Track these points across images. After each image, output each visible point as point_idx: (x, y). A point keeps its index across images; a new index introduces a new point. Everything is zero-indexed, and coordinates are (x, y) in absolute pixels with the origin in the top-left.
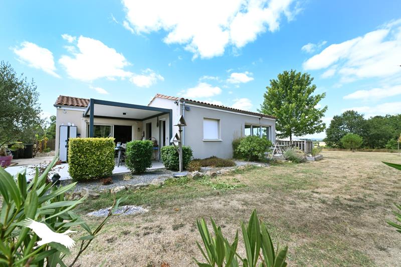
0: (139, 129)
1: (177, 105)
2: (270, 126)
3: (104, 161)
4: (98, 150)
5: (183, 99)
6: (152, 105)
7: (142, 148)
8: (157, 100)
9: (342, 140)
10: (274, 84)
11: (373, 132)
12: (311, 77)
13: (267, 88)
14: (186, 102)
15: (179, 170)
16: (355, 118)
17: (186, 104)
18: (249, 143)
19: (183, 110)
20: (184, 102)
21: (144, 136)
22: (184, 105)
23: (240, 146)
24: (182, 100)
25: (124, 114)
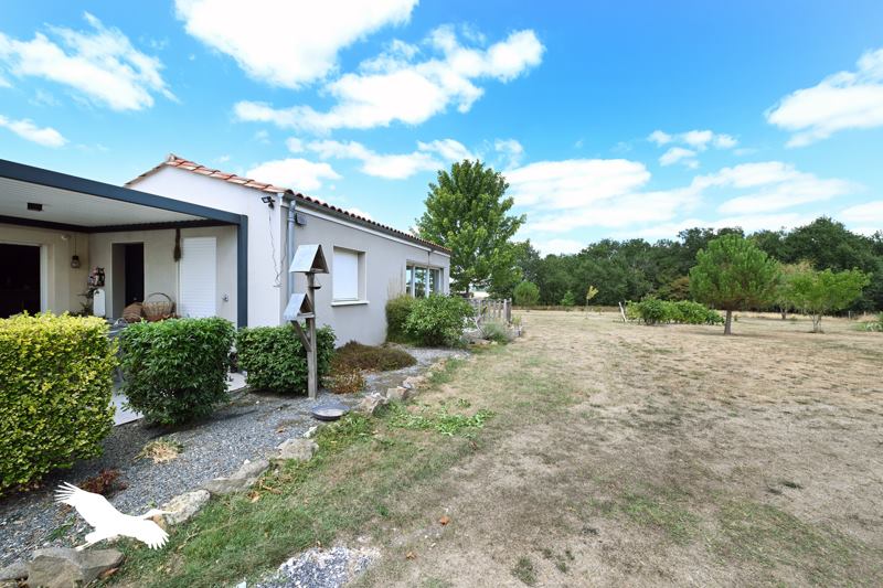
0: (75, 258)
1: (272, 206)
2: (442, 269)
3: (75, 410)
4: (41, 375)
5: (290, 192)
6: (144, 188)
7: (205, 346)
8: (169, 174)
9: (515, 292)
10: (444, 179)
11: (549, 280)
12: (505, 182)
13: (430, 185)
14: (298, 203)
15: (306, 395)
16: (530, 255)
17: (298, 208)
18: (433, 309)
19: (290, 224)
20: (293, 203)
21: (102, 284)
22: (294, 210)
23: (413, 316)
24: (289, 195)
25: (32, 206)
